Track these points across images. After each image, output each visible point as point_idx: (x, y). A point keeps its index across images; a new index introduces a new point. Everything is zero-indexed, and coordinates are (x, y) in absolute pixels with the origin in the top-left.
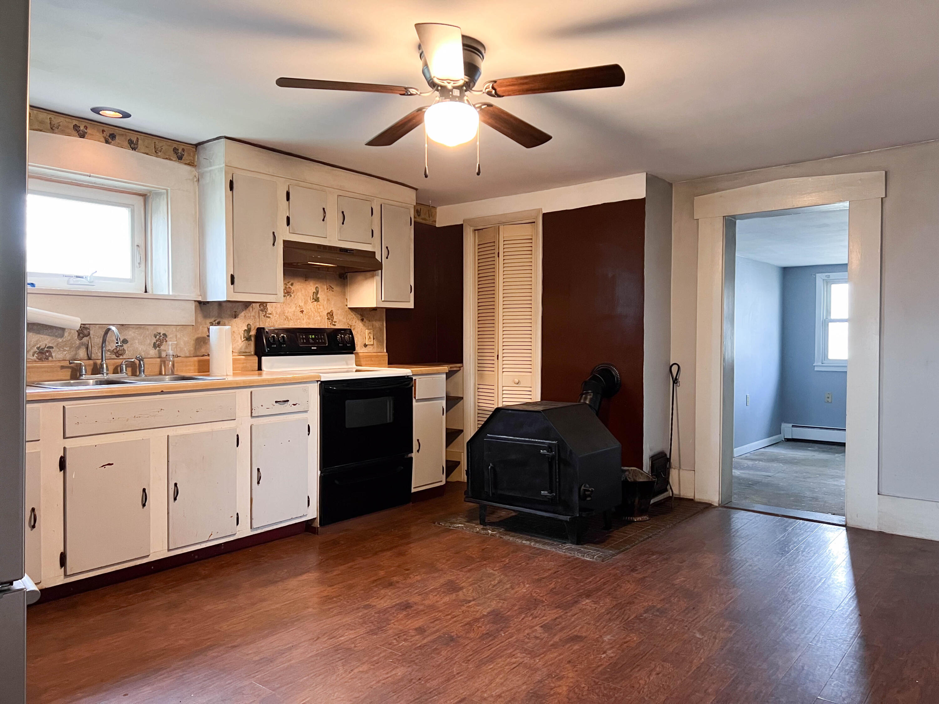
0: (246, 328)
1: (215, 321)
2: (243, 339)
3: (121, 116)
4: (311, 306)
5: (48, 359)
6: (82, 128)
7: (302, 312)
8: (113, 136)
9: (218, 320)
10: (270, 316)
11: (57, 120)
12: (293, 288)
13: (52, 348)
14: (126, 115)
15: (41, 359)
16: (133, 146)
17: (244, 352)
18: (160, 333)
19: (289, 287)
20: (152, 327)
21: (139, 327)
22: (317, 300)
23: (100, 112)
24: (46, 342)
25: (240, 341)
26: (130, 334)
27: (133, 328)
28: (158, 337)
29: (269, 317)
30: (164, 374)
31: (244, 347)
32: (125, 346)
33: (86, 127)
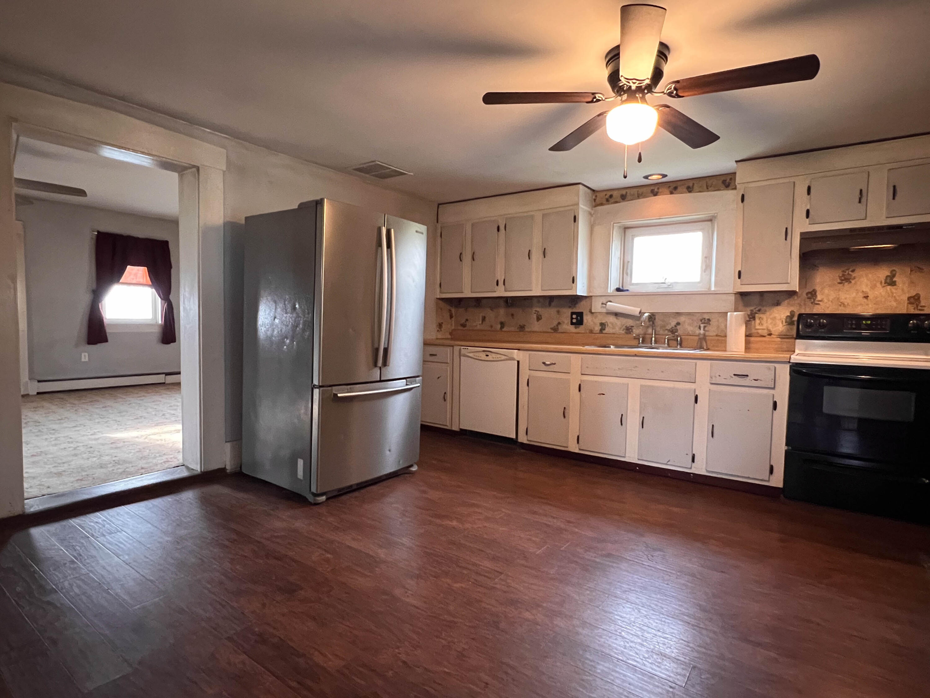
0: (789, 314)
1: (755, 309)
2: (784, 324)
3: (661, 177)
4: (881, 291)
5: (630, 333)
6: (656, 190)
7: (866, 297)
8: (676, 188)
9: (759, 308)
10: (819, 302)
11: (641, 190)
12: (854, 275)
13: (633, 327)
14: (664, 176)
15: (626, 333)
16: (690, 190)
17: (785, 335)
18: (705, 319)
19: (848, 274)
20: (699, 314)
21: (689, 314)
22: (893, 284)
23: (649, 178)
24: (629, 323)
25: (781, 325)
26: (682, 319)
27: (685, 315)
28: (703, 321)
29: (819, 304)
30: (705, 347)
31: (785, 331)
32: (678, 327)
33: (658, 189)
